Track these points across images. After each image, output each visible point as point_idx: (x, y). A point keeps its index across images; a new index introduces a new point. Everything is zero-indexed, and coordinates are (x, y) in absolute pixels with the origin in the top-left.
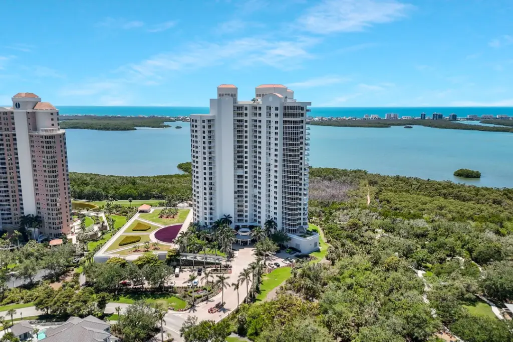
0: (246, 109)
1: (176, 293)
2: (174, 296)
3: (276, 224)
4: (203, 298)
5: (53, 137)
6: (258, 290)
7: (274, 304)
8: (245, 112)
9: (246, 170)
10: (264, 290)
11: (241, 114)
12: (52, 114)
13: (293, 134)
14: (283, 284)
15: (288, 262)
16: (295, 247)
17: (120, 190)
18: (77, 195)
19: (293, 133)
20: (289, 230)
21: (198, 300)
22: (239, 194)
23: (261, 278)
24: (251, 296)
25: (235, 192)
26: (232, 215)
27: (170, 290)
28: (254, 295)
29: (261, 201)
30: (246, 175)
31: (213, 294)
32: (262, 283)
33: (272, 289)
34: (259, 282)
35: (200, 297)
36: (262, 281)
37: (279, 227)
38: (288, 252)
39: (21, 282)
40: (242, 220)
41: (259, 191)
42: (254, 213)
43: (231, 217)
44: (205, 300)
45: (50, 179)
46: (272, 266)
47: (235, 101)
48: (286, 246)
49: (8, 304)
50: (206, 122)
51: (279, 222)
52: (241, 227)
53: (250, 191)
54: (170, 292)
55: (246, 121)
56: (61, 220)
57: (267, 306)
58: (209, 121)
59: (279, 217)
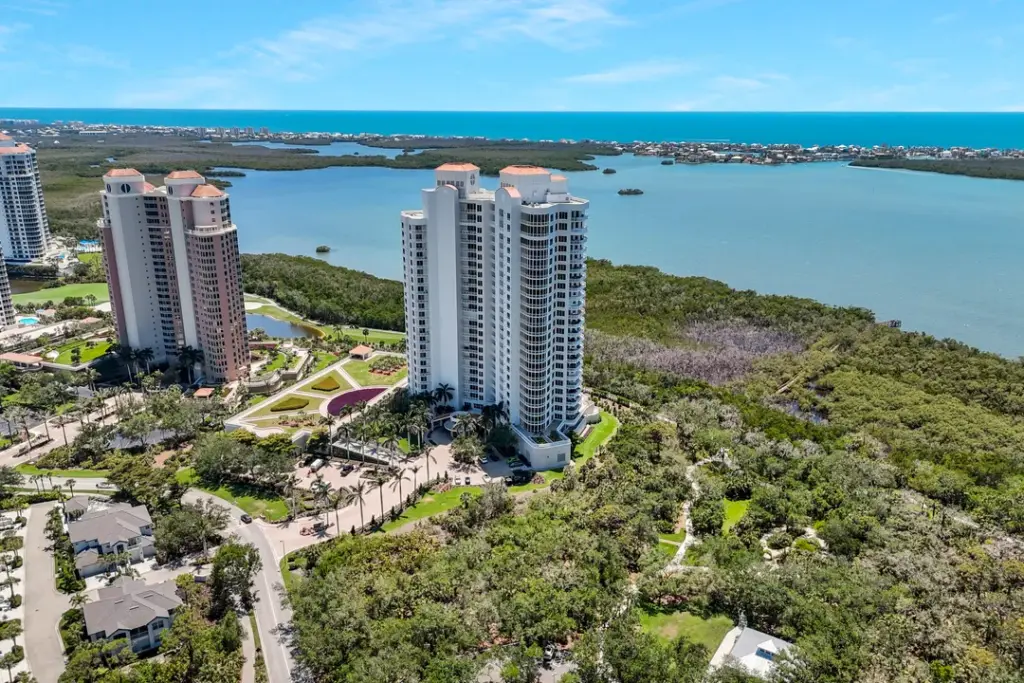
0: (480, 208)
1: (288, 496)
2: (283, 501)
5: (210, 239)
6: (396, 516)
8: (478, 213)
9: (480, 313)
10: (406, 517)
11: (471, 218)
12: (212, 204)
22: (472, 352)
26: (454, 384)
30: (480, 321)
32: (417, 505)
35: (311, 509)
36: (419, 503)
38: (509, 461)
39: (127, 444)
40: (476, 396)
45: (210, 299)
47: (462, 195)
49: (100, 469)
50: (413, 229)
51: (514, 409)
52: (473, 406)
53: (487, 349)
55: (480, 230)
56: (224, 360)
58: (418, 228)
59: (514, 401)
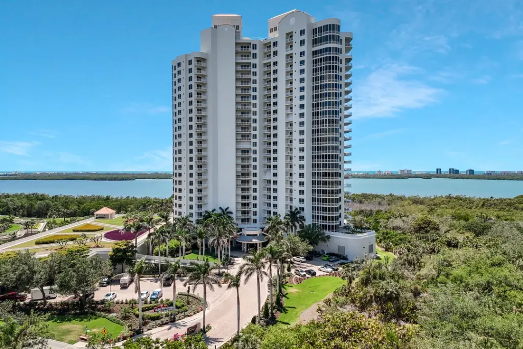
0: (255, 47)
1: (110, 311)
2: (104, 317)
3: (302, 218)
4: (165, 319)
6: (280, 307)
7: (318, 326)
8: (253, 51)
9: (254, 140)
10: (294, 308)
11: (247, 56)
13: (330, 69)
14: (330, 295)
15: (330, 270)
16: (336, 252)
17: (85, 205)
18: (26, 213)
19: (330, 66)
20: (325, 227)
21: (152, 323)
22: (244, 178)
23: (283, 289)
24: (266, 314)
25: (238, 177)
26: (233, 208)
27: (99, 306)
28: (272, 314)
29: (278, 187)
30: (254, 148)
31: (186, 313)
32: (287, 296)
33: (307, 306)
34: (281, 295)
35: (158, 318)
36: (287, 294)
37: (308, 222)
38: (325, 258)
40: (248, 220)
41: (275, 171)
42: (266, 208)
43: (231, 213)
44: (166, 324)
46: (303, 274)
47: (237, 35)
48: (321, 253)
50: (194, 62)
51: (308, 214)
53: (261, 174)
54: (99, 310)
55: (255, 66)
57: (303, 330)
58: (199, 60)
59: (308, 206)
